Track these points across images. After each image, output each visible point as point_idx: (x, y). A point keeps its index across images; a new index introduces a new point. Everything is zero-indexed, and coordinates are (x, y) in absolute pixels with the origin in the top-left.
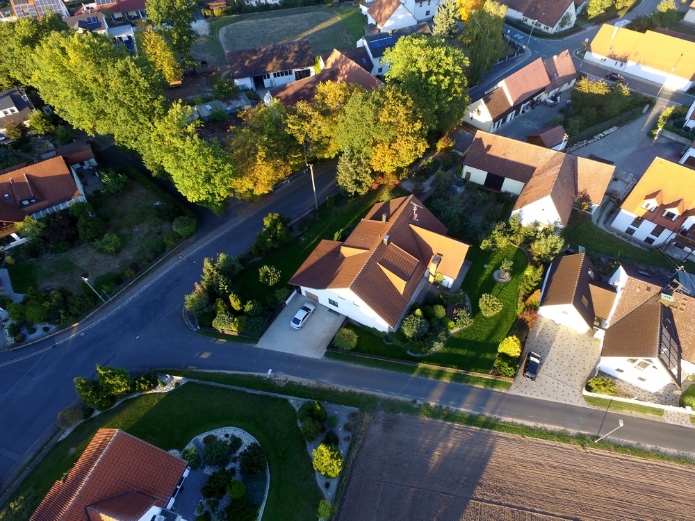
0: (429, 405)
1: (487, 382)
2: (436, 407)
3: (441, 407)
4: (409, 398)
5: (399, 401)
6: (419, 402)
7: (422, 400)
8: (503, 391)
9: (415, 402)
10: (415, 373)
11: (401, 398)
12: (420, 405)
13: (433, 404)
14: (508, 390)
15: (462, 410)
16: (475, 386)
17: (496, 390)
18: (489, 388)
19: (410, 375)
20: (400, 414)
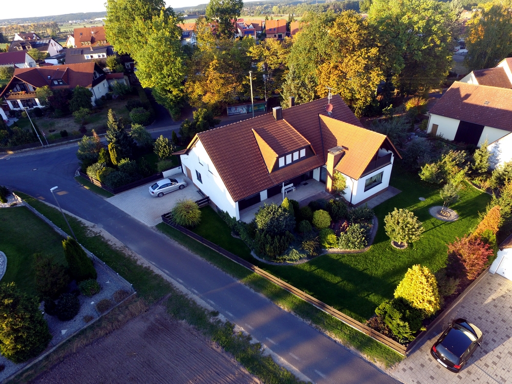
0: (233, 327)
1: (354, 336)
2: (242, 335)
3: (249, 338)
4: (211, 305)
5: (194, 303)
6: (221, 317)
7: (226, 316)
8: (378, 364)
9: (215, 314)
10: (245, 279)
11: (200, 302)
12: (220, 321)
13: (239, 329)
14: (389, 366)
15: (282, 360)
16: (328, 333)
17: (365, 356)
18: (352, 348)
19: (235, 279)
20: (184, 321)
